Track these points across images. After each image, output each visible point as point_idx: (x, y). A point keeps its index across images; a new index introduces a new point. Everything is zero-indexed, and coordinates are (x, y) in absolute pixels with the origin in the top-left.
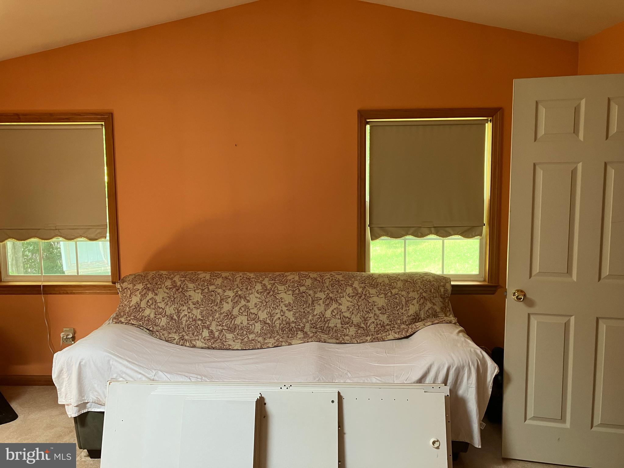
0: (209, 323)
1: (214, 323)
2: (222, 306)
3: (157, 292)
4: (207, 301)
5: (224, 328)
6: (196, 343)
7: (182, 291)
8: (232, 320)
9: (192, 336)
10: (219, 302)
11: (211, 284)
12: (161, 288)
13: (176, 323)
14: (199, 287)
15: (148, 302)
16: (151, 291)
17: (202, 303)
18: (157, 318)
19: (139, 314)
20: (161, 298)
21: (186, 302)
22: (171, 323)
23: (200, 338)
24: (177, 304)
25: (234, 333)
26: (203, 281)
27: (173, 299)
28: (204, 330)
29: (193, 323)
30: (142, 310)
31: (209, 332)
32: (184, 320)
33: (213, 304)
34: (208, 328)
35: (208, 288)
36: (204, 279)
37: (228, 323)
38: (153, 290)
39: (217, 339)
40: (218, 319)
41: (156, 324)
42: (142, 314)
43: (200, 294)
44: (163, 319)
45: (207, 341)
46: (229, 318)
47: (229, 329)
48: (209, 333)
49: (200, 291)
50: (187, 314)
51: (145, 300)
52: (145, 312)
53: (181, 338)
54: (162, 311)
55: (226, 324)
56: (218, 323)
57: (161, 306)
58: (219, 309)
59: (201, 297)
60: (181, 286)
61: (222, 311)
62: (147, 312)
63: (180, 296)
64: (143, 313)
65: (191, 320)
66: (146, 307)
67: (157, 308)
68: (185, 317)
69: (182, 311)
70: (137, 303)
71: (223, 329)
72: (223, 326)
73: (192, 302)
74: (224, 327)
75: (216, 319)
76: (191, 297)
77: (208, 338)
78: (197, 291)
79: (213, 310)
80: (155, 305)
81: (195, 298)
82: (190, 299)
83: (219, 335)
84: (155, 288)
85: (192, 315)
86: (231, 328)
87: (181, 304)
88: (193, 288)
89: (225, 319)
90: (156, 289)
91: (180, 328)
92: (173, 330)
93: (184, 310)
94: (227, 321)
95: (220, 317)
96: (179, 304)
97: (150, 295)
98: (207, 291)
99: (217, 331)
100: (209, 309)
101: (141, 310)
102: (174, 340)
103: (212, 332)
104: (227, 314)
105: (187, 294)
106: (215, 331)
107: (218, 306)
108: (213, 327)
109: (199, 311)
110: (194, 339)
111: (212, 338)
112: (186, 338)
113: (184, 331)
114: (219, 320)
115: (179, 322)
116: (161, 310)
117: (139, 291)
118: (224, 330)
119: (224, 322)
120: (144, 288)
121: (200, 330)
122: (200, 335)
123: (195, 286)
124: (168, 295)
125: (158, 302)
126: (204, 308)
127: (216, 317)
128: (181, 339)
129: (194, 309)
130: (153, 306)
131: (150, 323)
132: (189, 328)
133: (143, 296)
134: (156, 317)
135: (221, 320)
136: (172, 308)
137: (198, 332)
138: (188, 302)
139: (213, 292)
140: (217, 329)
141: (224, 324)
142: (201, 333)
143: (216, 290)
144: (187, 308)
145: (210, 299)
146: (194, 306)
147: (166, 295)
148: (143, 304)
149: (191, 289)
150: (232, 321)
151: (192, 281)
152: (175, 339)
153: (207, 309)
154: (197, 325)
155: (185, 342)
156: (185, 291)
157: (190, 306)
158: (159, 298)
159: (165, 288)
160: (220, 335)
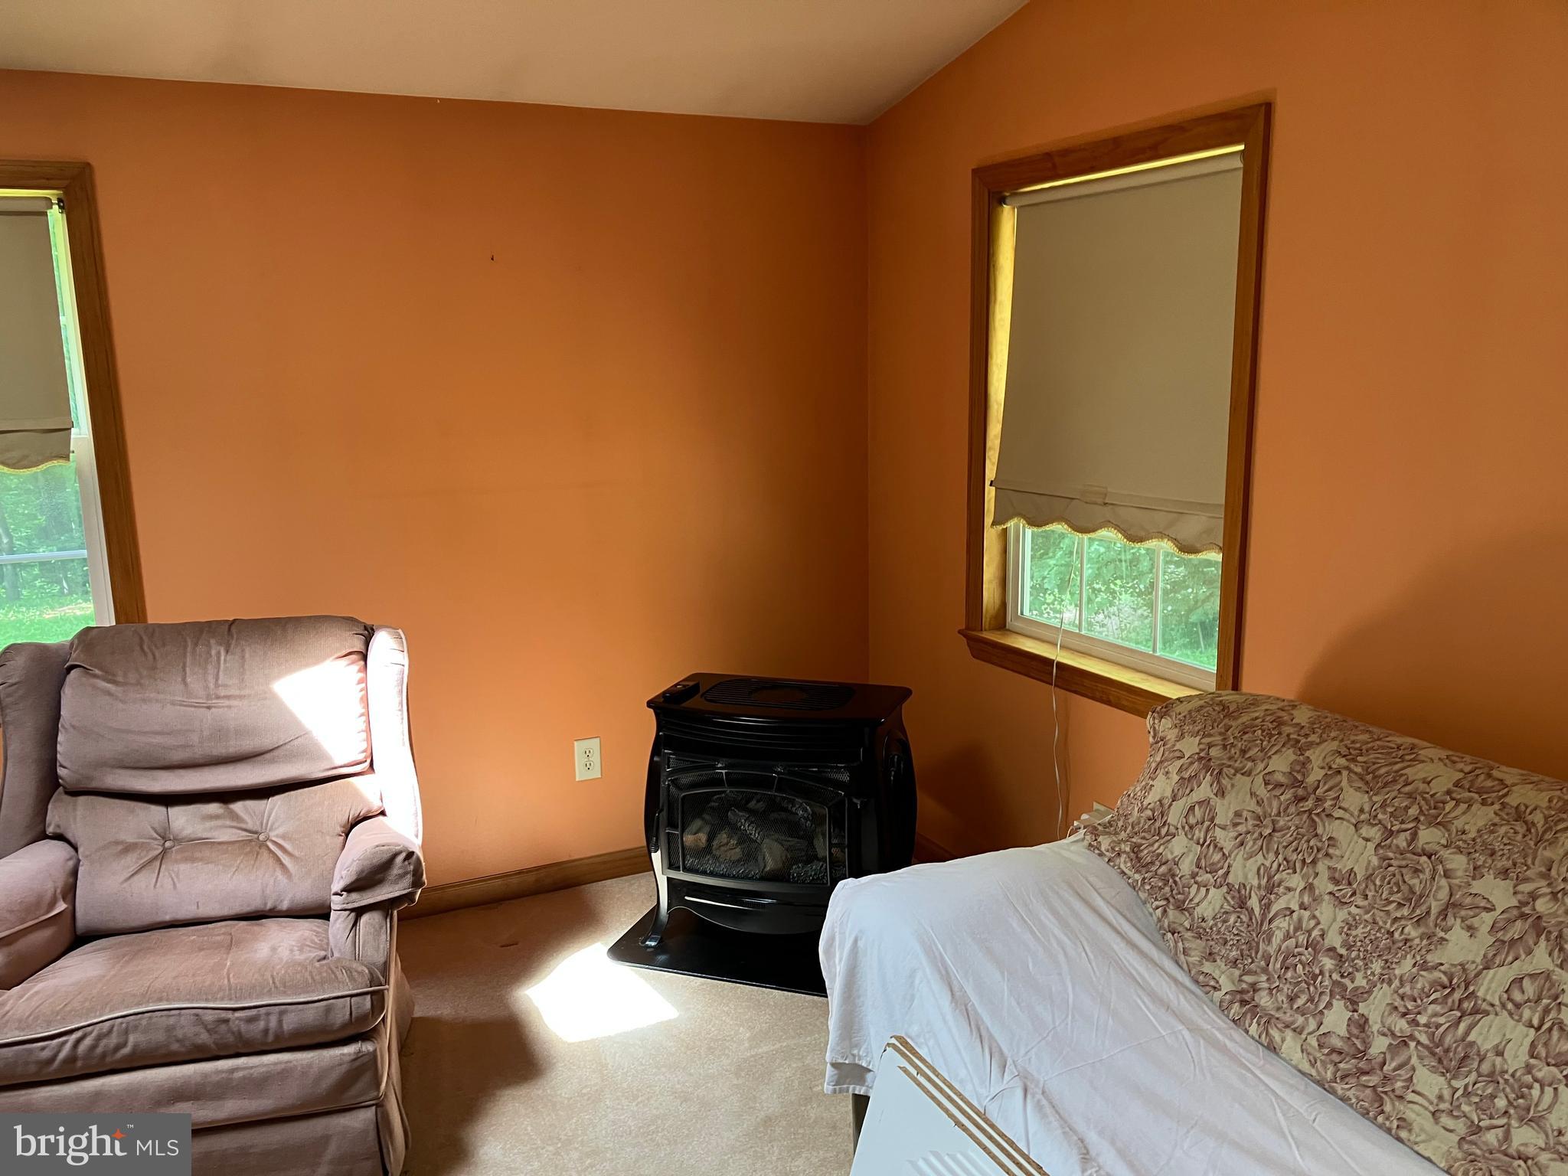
0: (1364, 983)
1: (1382, 996)
2: (1442, 934)
3: (1229, 787)
4: (1386, 887)
5: (1416, 1034)
6: (1283, 1041)
7: (1310, 811)
8: (1461, 1017)
9: (1285, 1006)
10: (1434, 911)
11: (1434, 822)
12: (1248, 774)
13: (1248, 926)
14: (1380, 816)
15: (1190, 812)
16: (1211, 775)
17: (1367, 886)
18: (1196, 883)
19: (1152, 845)
20: (1231, 815)
21: (1308, 861)
22: (1232, 919)
23: (1311, 1030)
24: (1277, 854)
25: (1454, 1077)
26: (1410, 795)
27: (1269, 831)
28: (1335, 1002)
29: (1307, 956)
30: (1167, 834)
31: (1350, 1019)
32: (1281, 929)
33: (1405, 912)
34: (1354, 1003)
35: (1415, 835)
36: (1422, 787)
37: (1442, 1020)
38: (1220, 773)
39: (1373, 1069)
40: (1402, 985)
41: (1184, 902)
42: (1159, 847)
43: (1371, 846)
44: (1213, 890)
45: (1327, 1055)
46: (1450, 1001)
47: (1437, 1050)
48: (1348, 1025)
49: (1375, 833)
50: (1295, 907)
51: (1184, 798)
52: (1170, 846)
53: (1241, 992)
54: (1219, 862)
55: (1433, 1020)
56: (1398, 1002)
57: (1221, 843)
58: (1425, 942)
59: (1369, 862)
60: (1318, 787)
61: (1432, 958)
62: (1179, 845)
63: (1297, 828)
64: (1163, 844)
65: (1302, 938)
66: (1179, 826)
67: (1209, 845)
68: (1287, 918)
69: (1281, 889)
70: (1160, 801)
71: (1412, 1037)
72: (1414, 1023)
73: (1329, 868)
74: (1420, 1032)
75: (1396, 983)
76: (1334, 846)
77: (1338, 1043)
78: (1365, 831)
79: (1396, 935)
80: (1208, 830)
81: (1346, 858)
82: (1327, 855)
83: (1388, 1057)
84: (1230, 766)
85: (1313, 923)
86: (1447, 1051)
87: (1288, 862)
88: (1356, 813)
89: (1432, 998)
90: (1233, 771)
91: (1257, 953)
92: (1231, 951)
93: (1289, 889)
94: (1437, 1008)
95: (1413, 979)
96: (1281, 857)
97: (1204, 790)
98: (1405, 844)
99: (1384, 1035)
100: (1381, 923)
101: (1164, 831)
102: (1215, 988)
103: (1363, 1024)
104: (1451, 982)
105: (1326, 829)
106: (1375, 1028)
107: (1427, 926)
108: (1374, 1009)
109: (1342, 914)
110: (1287, 1018)
111: (1352, 1051)
112: (1262, 1003)
113: (1265, 971)
114: (1407, 989)
115: (1261, 927)
116: (1217, 857)
117: (1182, 761)
118: (1413, 1044)
119: (1425, 1009)
120: (1196, 756)
121: (1323, 997)
122: (1314, 1016)
123: (1367, 808)
124: (1259, 810)
125: (1217, 821)
126: (1367, 912)
127: (1397, 972)
128: (1238, 997)
129: (1327, 897)
130: (1200, 831)
131: (1167, 889)
132: (1287, 968)
133: (1187, 782)
134: (1197, 878)
135: (1416, 995)
136: (1253, 865)
137: (1311, 1000)
138: (1314, 862)
139: (1429, 857)
140: (1389, 1021)
141: (1422, 1019)
142: (1321, 1007)
143: (1445, 853)
144: (1302, 885)
145: (1405, 882)
146: (1331, 887)
147: (1252, 805)
148: (1175, 816)
149: (1347, 816)
150: (1459, 1023)
151: (1370, 782)
152: (1217, 986)
153: (1375, 922)
154: (1317, 971)
155: (1249, 1016)
156: (1323, 815)
157: (1316, 882)
158: (1224, 811)
159: (1259, 780)
160: (1392, 1059)
